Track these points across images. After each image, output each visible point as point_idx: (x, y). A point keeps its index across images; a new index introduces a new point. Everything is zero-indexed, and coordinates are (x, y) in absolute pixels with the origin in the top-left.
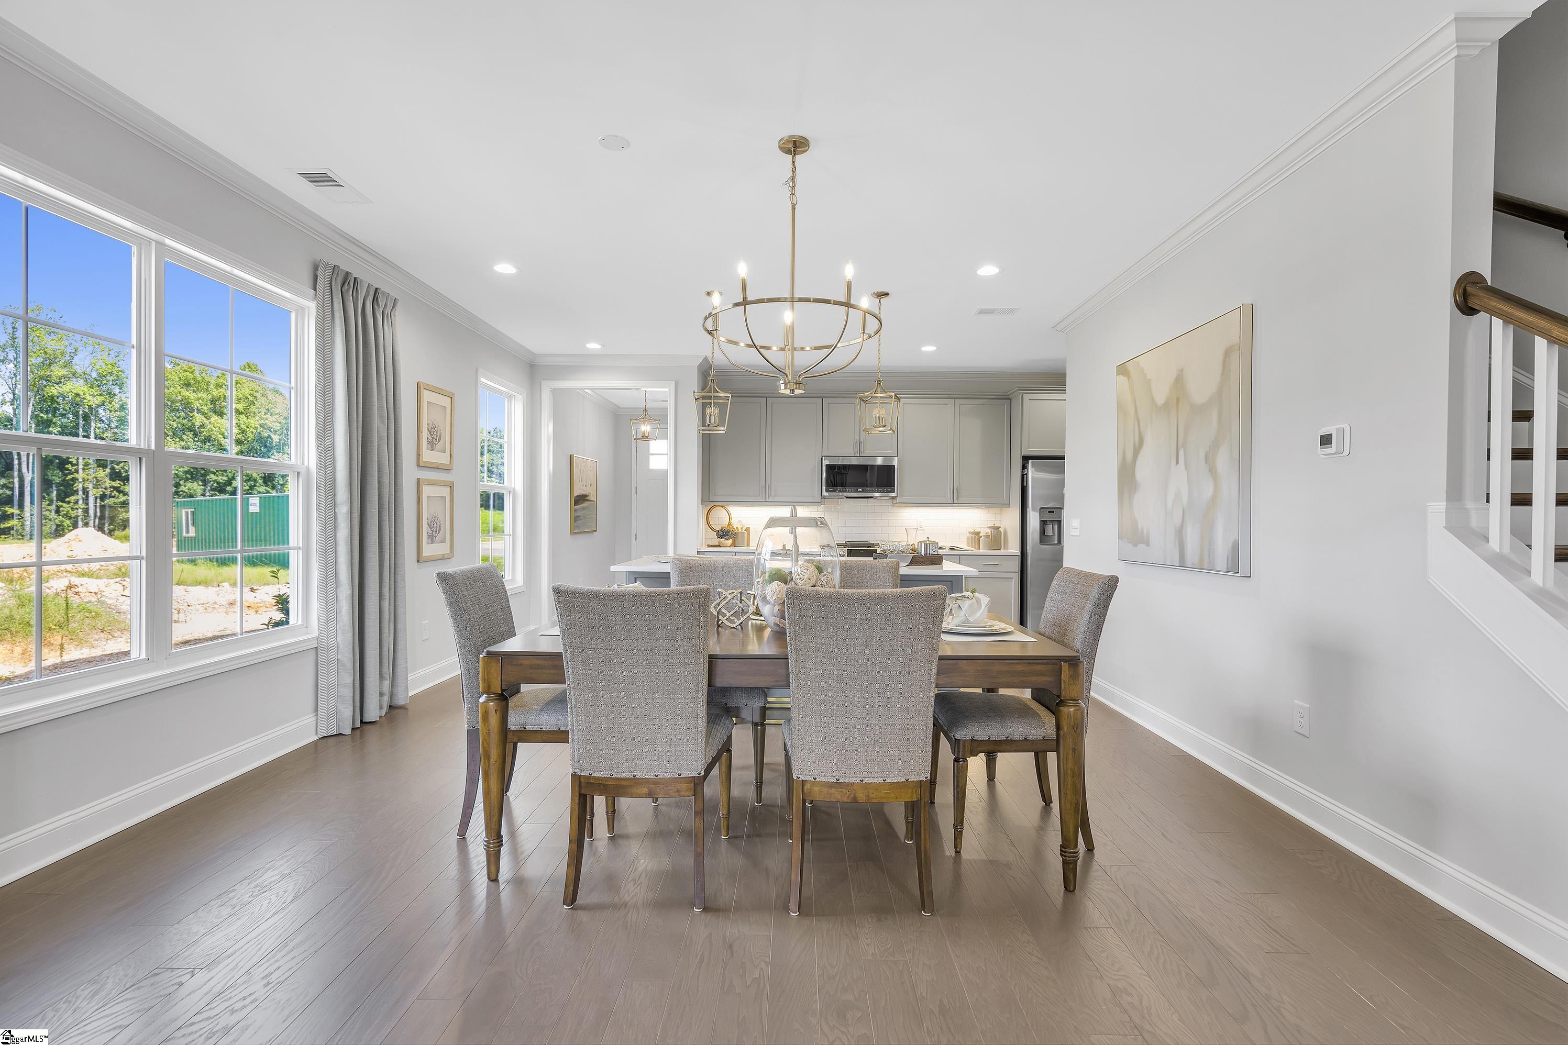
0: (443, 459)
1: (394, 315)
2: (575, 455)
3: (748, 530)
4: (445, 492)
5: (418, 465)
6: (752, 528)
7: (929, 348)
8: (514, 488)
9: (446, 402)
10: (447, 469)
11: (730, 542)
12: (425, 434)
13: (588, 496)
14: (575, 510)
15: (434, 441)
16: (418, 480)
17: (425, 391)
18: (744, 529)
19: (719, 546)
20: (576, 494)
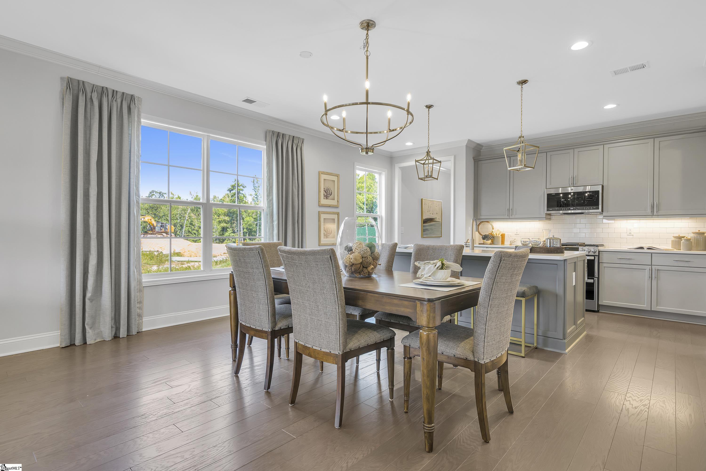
0: (334, 203)
1: (303, 146)
2: (423, 199)
3: (503, 236)
4: (335, 217)
5: (319, 206)
6: (506, 234)
7: (610, 106)
8: (382, 215)
9: (335, 178)
10: (336, 207)
11: (490, 241)
12: (322, 192)
13: (435, 219)
14: (424, 226)
15: (328, 195)
16: (319, 211)
17: (322, 174)
18: (500, 235)
19: (483, 244)
20: (424, 218)
